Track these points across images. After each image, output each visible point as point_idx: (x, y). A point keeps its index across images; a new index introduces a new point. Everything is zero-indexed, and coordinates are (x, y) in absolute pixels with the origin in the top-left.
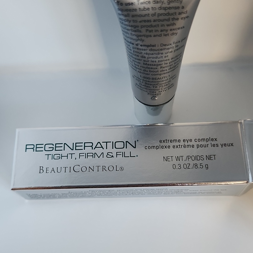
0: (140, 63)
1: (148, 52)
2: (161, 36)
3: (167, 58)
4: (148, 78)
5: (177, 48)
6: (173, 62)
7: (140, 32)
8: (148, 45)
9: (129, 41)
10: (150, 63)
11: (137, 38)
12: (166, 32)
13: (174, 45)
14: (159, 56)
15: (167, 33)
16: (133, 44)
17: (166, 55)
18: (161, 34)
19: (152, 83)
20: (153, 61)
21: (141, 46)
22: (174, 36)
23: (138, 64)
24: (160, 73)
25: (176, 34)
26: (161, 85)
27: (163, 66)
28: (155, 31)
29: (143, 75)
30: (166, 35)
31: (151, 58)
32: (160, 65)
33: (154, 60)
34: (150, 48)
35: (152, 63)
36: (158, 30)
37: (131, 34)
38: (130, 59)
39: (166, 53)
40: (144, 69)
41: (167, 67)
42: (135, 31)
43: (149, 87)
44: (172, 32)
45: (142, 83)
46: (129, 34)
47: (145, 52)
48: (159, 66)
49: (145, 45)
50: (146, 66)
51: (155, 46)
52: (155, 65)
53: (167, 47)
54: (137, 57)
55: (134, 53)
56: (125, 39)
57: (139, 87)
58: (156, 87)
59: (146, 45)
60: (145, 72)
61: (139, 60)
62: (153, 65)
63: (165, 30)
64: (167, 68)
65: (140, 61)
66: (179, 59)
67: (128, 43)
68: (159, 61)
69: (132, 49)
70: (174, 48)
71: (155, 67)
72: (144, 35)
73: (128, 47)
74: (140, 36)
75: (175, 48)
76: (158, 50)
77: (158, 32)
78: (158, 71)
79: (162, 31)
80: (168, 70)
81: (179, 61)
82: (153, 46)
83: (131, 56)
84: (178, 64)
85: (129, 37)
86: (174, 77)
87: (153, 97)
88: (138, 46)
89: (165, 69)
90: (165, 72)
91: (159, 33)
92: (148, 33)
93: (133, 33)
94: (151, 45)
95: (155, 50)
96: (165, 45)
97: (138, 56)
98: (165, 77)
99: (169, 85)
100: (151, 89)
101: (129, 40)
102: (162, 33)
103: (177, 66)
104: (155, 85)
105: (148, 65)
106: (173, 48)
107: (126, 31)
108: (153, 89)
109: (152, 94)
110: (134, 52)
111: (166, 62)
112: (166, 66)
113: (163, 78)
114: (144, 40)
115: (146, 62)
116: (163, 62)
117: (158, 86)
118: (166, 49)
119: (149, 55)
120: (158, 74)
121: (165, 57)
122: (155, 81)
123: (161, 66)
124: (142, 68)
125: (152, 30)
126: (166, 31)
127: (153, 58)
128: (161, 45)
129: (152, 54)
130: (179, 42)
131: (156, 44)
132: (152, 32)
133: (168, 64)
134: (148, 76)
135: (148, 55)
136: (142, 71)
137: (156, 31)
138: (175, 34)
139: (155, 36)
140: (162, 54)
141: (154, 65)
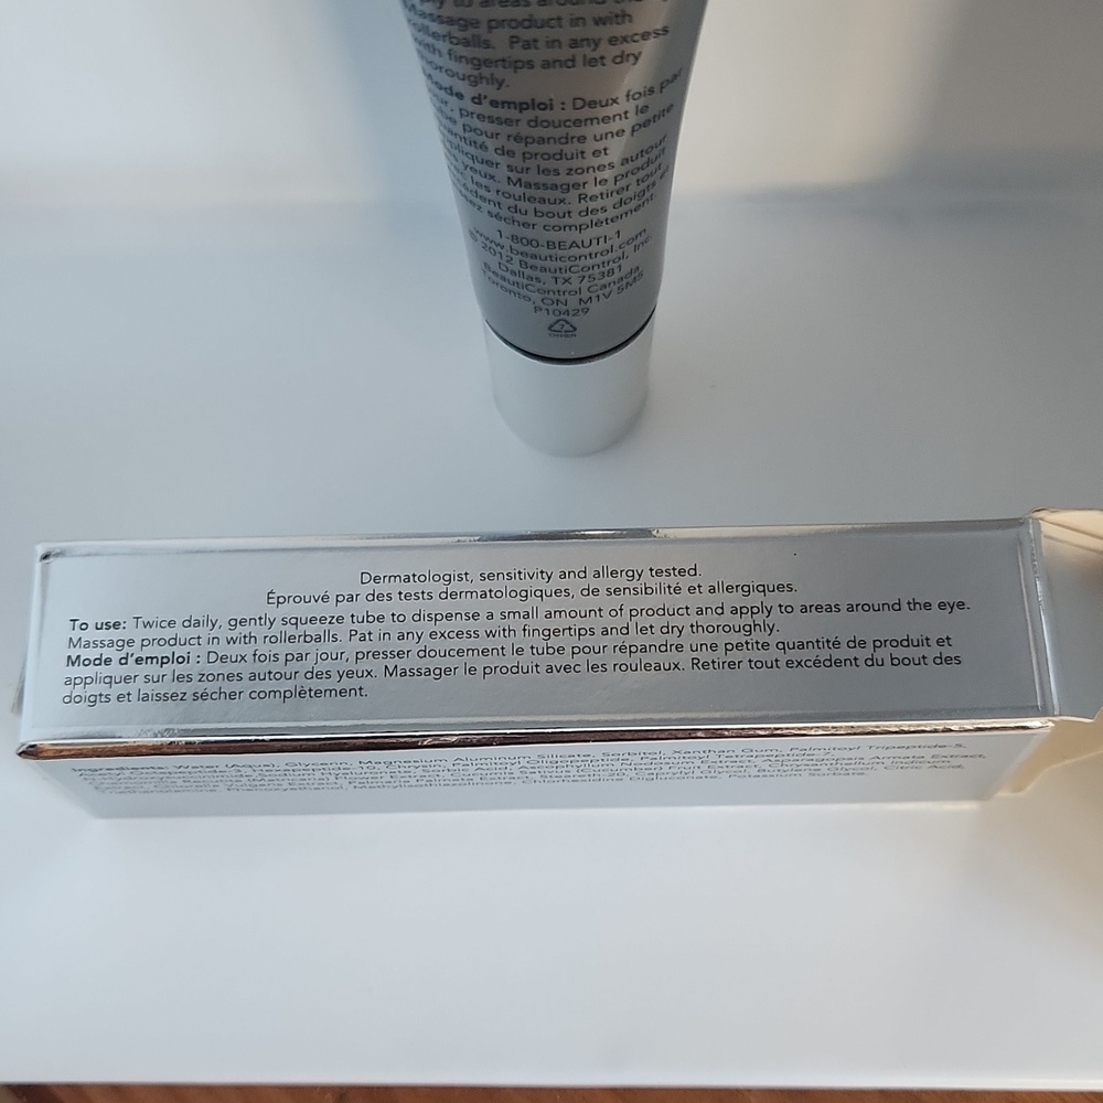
0: (492, 177)
1: (524, 130)
2: (574, 66)
3: (604, 160)
4: (529, 242)
5: (642, 118)
6: (629, 174)
7: (487, 45)
8: (521, 104)
9: (444, 85)
10: (532, 177)
11: (476, 73)
12: (594, 50)
13: (630, 106)
14: (569, 149)
15: (596, 55)
16: (460, 96)
17: (600, 145)
18: (574, 56)
19: (547, 264)
20: (546, 172)
21: (494, 103)
22: (625, 64)
23: (484, 181)
24: (576, 220)
25: (637, 59)
26: (587, 274)
27: (592, 190)
28: (548, 42)
29: (508, 229)
30: (592, 62)
31: (539, 157)
32: (576, 186)
33: (551, 164)
34: (530, 114)
35: (542, 179)
36: (558, 41)
37: (450, 54)
38: (452, 159)
39: (598, 137)
40: (511, 202)
41: (604, 196)
42: (467, 43)
43: (539, 280)
44: (615, 50)
45: (508, 265)
46: (440, 56)
47: (512, 130)
48: (574, 194)
49: (509, 103)
50: (518, 191)
51: (552, 109)
52: (554, 187)
53: (601, 112)
54: (479, 151)
55: (467, 135)
56: (429, 76)
57: (498, 280)
58: (566, 281)
59: (514, 103)
60: (518, 216)
61: (489, 163)
62: (545, 186)
63: (587, 39)
64: (609, 202)
65: (491, 171)
66: (657, 163)
67: (442, 94)
68: (571, 170)
69: (456, 115)
70: (628, 115)
71: (558, 194)
72: (503, 60)
73: (440, 110)
74: (487, 62)
75: (633, 119)
76: (563, 123)
77: (560, 47)
78: (569, 212)
79: (574, 44)
80: (610, 209)
81: (659, 173)
82: (543, 106)
83: (458, 147)
84: (654, 184)
85: (441, 68)
86: (640, 239)
87: (556, 323)
88: (480, 103)
89: (598, 204)
90: (602, 216)
91: (565, 53)
92: (519, 53)
93: (461, 50)
94: (533, 100)
95: (549, 124)
96: (592, 104)
97: (483, 147)
98: (602, 240)
99: (622, 274)
100: (546, 287)
101: (446, 81)
102: (579, 52)
103: (647, 195)
104: (563, 271)
105: (528, 185)
106: (626, 118)
107: (430, 40)
108: (555, 288)
109: (551, 308)
110: (464, 130)
111: (601, 175)
112: (602, 194)
113: (595, 242)
114: (503, 81)
115: (520, 175)
116: (589, 177)
117: (575, 279)
118: (595, 121)
119: (526, 143)
120: (570, 227)
121: (596, 153)
122: (560, 253)
123: (581, 191)
124: (502, 199)
125: (535, 41)
126: (593, 46)
127: (546, 157)
128: (574, 105)
129: (542, 141)
130: (651, 91)
131: (552, 97)
132: (536, 48)
133: (610, 186)
134: (529, 233)
135: (523, 144)
136: (504, 213)
137: (551, 43)
138: (632, 59)
139: (547, 65)
140: (582, 139)
141: (549, 186)
